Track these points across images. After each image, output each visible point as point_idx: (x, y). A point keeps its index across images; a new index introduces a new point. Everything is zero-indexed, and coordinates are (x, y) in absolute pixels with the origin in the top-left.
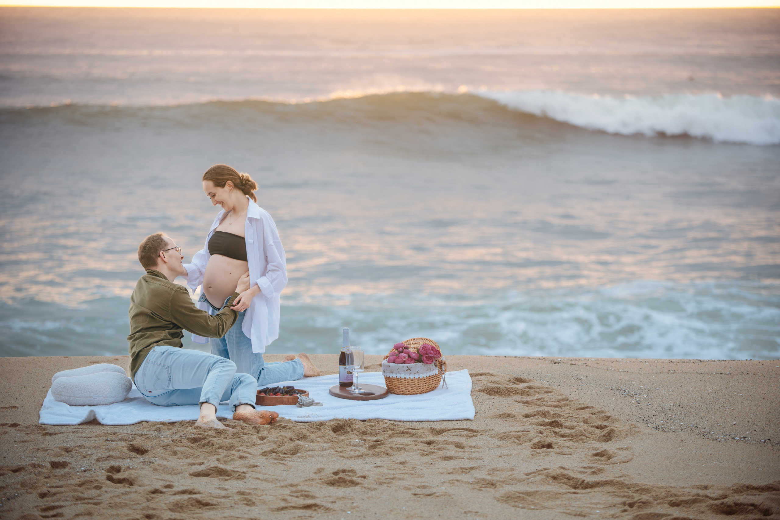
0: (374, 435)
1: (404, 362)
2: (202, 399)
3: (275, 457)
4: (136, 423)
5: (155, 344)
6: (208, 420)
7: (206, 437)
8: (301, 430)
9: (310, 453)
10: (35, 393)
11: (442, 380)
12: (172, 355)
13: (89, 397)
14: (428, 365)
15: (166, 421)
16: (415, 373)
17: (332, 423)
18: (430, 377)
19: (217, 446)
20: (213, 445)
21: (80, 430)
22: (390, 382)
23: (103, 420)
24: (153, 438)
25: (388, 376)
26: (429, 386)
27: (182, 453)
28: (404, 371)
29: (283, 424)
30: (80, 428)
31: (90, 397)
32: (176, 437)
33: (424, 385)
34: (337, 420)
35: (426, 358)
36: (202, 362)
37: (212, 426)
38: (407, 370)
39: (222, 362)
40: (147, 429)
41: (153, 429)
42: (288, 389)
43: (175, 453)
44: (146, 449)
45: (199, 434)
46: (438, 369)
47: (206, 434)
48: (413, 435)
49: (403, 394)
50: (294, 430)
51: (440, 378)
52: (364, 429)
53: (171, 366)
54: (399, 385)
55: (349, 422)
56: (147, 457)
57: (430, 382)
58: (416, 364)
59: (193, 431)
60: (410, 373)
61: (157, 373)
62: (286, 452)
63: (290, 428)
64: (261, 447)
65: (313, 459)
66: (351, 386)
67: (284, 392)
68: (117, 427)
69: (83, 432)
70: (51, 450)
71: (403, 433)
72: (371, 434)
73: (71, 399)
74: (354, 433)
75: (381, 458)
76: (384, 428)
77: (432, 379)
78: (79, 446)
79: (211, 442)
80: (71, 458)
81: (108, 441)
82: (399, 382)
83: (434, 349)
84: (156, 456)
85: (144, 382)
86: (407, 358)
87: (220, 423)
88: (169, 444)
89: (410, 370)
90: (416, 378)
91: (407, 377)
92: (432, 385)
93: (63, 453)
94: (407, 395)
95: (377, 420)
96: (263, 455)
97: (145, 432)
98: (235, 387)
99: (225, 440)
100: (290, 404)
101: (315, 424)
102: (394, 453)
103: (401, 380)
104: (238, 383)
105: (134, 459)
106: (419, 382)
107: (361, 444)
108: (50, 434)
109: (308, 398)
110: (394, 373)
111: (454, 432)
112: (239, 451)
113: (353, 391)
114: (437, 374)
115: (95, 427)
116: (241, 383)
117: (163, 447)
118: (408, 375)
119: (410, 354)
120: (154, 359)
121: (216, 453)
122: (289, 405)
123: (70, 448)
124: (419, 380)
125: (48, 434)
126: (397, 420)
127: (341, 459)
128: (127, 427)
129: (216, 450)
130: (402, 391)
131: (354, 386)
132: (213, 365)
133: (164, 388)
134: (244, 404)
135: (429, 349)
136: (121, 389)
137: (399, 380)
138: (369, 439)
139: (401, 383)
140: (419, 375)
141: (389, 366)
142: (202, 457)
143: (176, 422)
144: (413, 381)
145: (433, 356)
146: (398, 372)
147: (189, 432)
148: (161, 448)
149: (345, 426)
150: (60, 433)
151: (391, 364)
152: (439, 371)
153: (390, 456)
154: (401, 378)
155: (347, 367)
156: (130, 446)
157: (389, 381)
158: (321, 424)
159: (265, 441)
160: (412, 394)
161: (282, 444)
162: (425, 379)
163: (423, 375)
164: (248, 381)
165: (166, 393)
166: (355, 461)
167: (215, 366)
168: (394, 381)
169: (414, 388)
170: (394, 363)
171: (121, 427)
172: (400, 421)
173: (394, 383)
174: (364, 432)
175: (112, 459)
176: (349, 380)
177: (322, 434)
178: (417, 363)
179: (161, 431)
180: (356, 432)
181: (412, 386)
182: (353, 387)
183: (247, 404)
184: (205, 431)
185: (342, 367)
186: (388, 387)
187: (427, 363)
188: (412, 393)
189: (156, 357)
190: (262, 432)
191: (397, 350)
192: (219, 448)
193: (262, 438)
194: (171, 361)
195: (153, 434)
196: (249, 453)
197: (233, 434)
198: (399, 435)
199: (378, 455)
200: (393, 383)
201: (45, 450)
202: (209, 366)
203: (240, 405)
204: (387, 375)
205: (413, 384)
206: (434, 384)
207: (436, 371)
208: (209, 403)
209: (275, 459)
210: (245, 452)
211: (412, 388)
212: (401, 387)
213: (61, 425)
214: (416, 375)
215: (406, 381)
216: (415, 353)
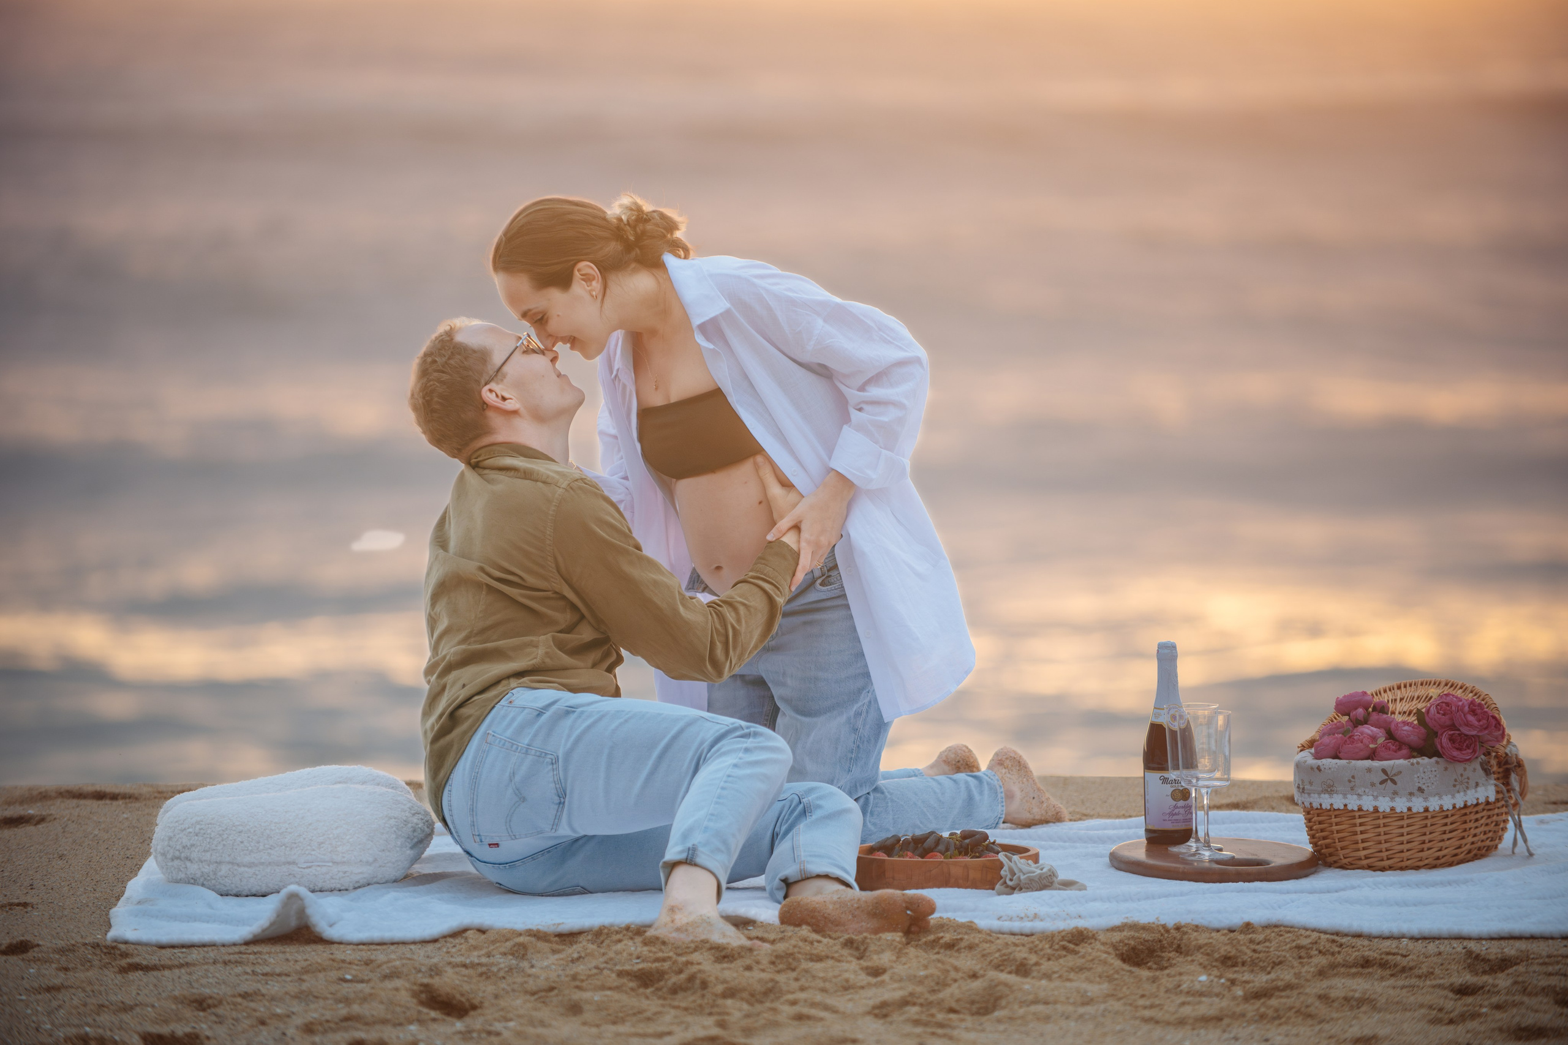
0: (1263, 969)
1: (1372, 756)
2: (672, 852)
3: (916, 1017)
4: (445, 937)
5: (513, 682)
6: (691, 918)
7: (681, 970)
8: (1010, 950)
9: (1040, 1008)
10: (96, 870)
11: (1511, 825)
12: (573, 716)
13: (284, 864)
14: (1460, 768)
15: (546, 929)
16: (1411, 794)
17: (1117, 937)
18: (1467, 811)
19: (720, 988)
20: (704, 985)
21: (252, 957)
22: (1322, 826)
23: (331, 926)
24: (501, 974)
25: (1316, 805)
26: (1463, 842)
27: (600, 1008)
28: (1373, 785)
29: (948, 937)
30: (249, 951)
31: (289, 863)
32: (580, 968)
33: (1446, 837)
34: (1134, 927)
35: (1452, 739)
36: (675, 737)
37: (703, 937)
38: (1382, 783)
39: (742, 736)
40: (483, 952)
41: (502, 950)
42: (967, 841)
43: (575, 1009)
44: (476, 1002)
45: (657, 960)
46: (1493, 782)
47: (684, 959)
48: (1403, 970)
49: (1370, 867)
50: (985, 952)
51: (1504, 817)
52: (1228, 948)
53: (568, 754)
54: (1355, 833)
55: (1178, 935)
56: (481, 1020)
57: (1467, 826)
58: (1414, 761)
59: (639, 949)
60: (1395, 793)
61: (518, 778)
62: (954, 1005)
63: (971, 947)
64: (870, 992)
65: (1049, 1028)
66: (1187, 840)
67: (952, 848)
68: (378, 947)
69: (260, 961)
70: (147, 1006)
71: (1366, 963)
72: (1254, 965)
73: (223, 873)
74: (1193, 961)
75: (1285, 1028)
76: (1299, 947)
77: (1473, 817)
78: (245, 996)
79: (699, 975)
80: (215, 1026)
81: (346, 981)
82: (1355, 825)
83: (1479, 711)
84: (510, 1015)
85: (472, 811)
86: (1381, 740)
87: (731, 930)
88: (553, 985)
89: (1394, 782)
90: (1414, 810)
91: (1384, 805)
92: (1475, 839)
93: (188, 1013)
94: (1383, 869)
95: (1275, 928)
96: (876, 1016)
97: (474, 956)
98: (784, 828)
99: (747, 974)
100: (974, 885)
101: (1056, 939)
102: (1335, 1015)
103: (1360, 817)
104: (796, 814)
105: (435, 1026)
106: (1426, 826)
107: (1216, 990)
108: (146, 969)
109: (1033, 865)
110: (1337, 793)
112: (794, 1003)
113: (1194, 855)
114: (1492, 799)
115: (301, 949)
116: (804, 813)
117: (533, 994)
118: (1387, 799)
119: (1393, 727)
120: (509, 733)
121: (715, 1010)
122: (969, 890)
123: (211, 997)
124: (1426, 818)
125: (136, 967)
126: (1346, 930)
127: (1146, 1028)
128: (413, 947)
129: (714, 1001)
130: (1367, 858)
131: (1198, 840)
132: (712, 746)
133: (541, 832)
134: (818, 876)
135: (1460, 709)
136: (394, 836)
137: (1354, 818)
138: (1244, 979)
139: (1362, 828)
140: (1426, 799)
141: (1319, 768)
142: (668, 1018)
143: (580, 933)
144: (1405, 822)
145: (1474, 733)
146: (1352, 789)
147: (625, 954)
148: (528, 997)
149: (1163, 948)
150: (181, 966)
151: (1324, 761)
152: (1498, 792)
153: (1321, 1022)
154: (1360, 809)
155: (1172, 775)
156: (421, 992)
157: (1320, 823)
158: (1079, 937)
159: (886, 977)
160: (1401, 869)
161: (942, 984)
162: (1447, 817)
163: (1440, 802)
164: (829, 806)
165: (548, 850)
166: (1195, 1032)
167: (718, 750)
168: (1338, 820)
169: (1409, 846)
170: (1336, 757)
171: (392, 947)
172: (1359, 936)
173: (1338, 827)
174: (1229, 958)
175: (359, 1026)
176: (1177, 821)
177: (1083, 960)
178: (1419, 760)
179: (529, 956)
180: (1199, 957)
181: (1401, 839)
182: (1194, 845)
183: (827, 877)
184: (679, 951)
185: (1154, 777)
186: (1315, 844)
187: (1454, 760)
188: (1403, 864)
189: (515, 724)
190: (875, 957)
191: (1347, 714)
192: (724, 995)
193: (876, 972)
194: (569, 736)
195: (503, 962)
196: (827, 1008)
197: (773, 959)
198: (1354, 970)
199: (1279, 1017)
200: (1335, 828)
201: (126, 1008)
202: (698, 749)
203: (803, 880)
204: (1311, 800)
205: (1405, 830)
206: (1482, 837)
207: (1487, 791)
208: (696, 865)
209: (917, 1022)
210: (814, 1005)
211: (1401, 847)
212: (1363, 841)
213: (183, 946)
214: (1414, 799)
215: (1381, 822)
216: (1411, 728)
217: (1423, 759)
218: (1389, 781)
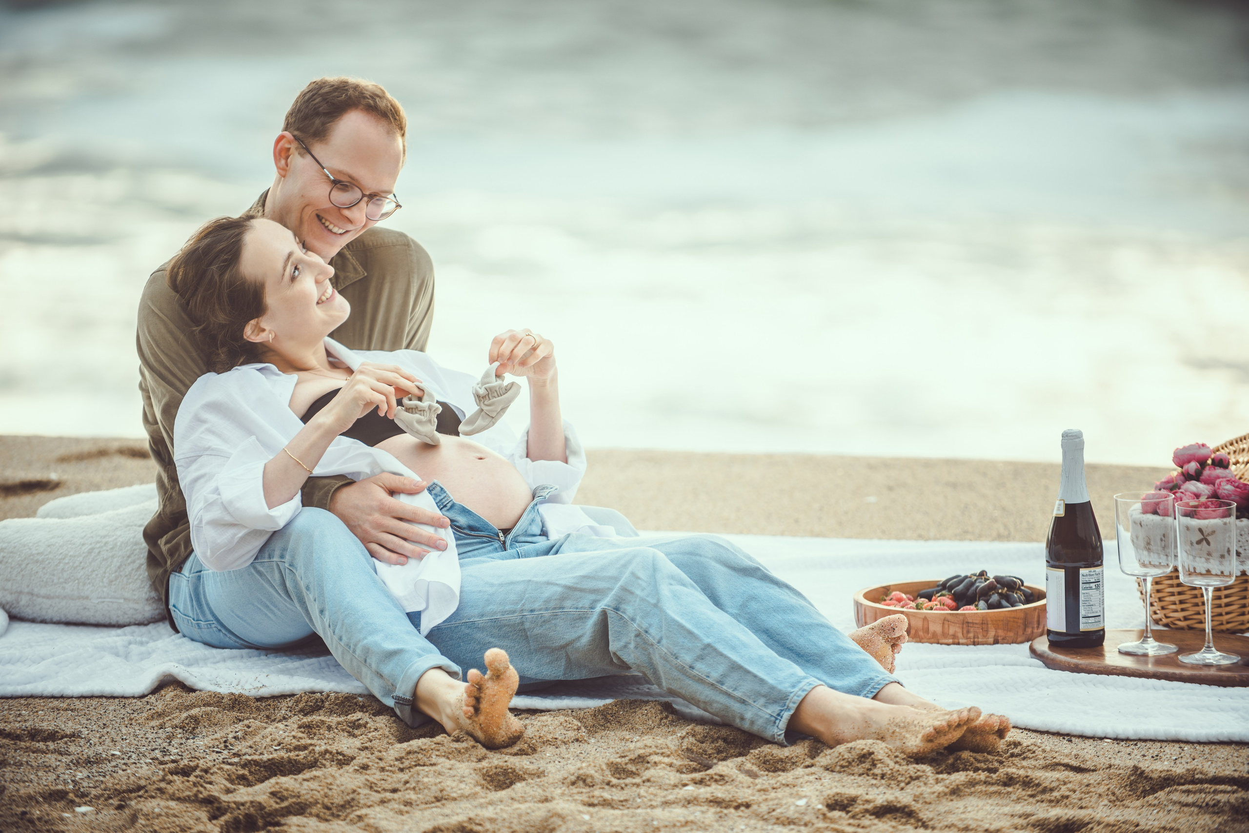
1: (1194, 513)
7: (316, 761)
28: (1190, 544)
38: (1198, 542)
48: (1043, 791)
58: (1232, 522)
60: (1209, 554)
86: (1204, 498)
89: (1208, 543)
111: (1195, 793)
118: (1203, 560)
130: (1185, 619)
169: (1228, 609)
191: (1182, 467)
214: (1230, 561)
216: (1233, 488)
217: (1241, 521)
218: (1204, 542)
